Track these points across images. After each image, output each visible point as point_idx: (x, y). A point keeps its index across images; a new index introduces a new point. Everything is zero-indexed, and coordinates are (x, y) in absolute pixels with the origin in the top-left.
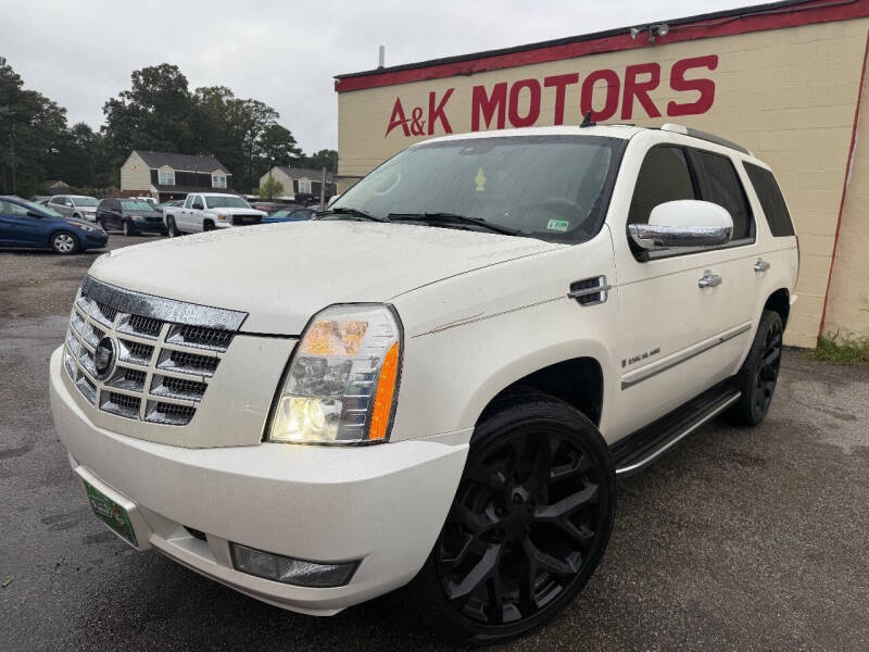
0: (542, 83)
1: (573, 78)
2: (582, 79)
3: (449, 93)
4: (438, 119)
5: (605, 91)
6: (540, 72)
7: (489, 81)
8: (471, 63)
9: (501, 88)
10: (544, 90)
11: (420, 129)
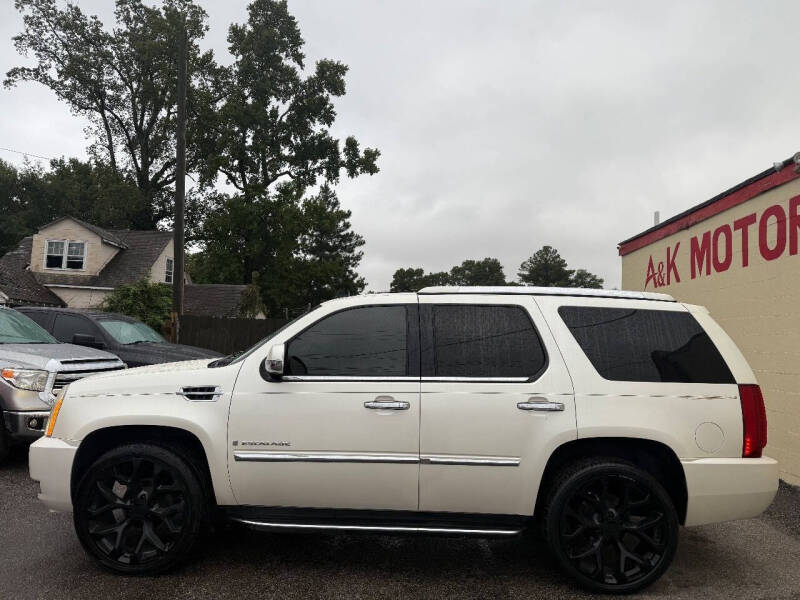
0: (732, 227)
1: (751, 219)
2: (758, 219)
3: (678, 245)
4: (672, 270)
5: (775, 227)
6: (729, 218)
7: (698, 232)
8: (687, 218)
9: (707, 236)
10: (734, 233)
11: (663, 280)
